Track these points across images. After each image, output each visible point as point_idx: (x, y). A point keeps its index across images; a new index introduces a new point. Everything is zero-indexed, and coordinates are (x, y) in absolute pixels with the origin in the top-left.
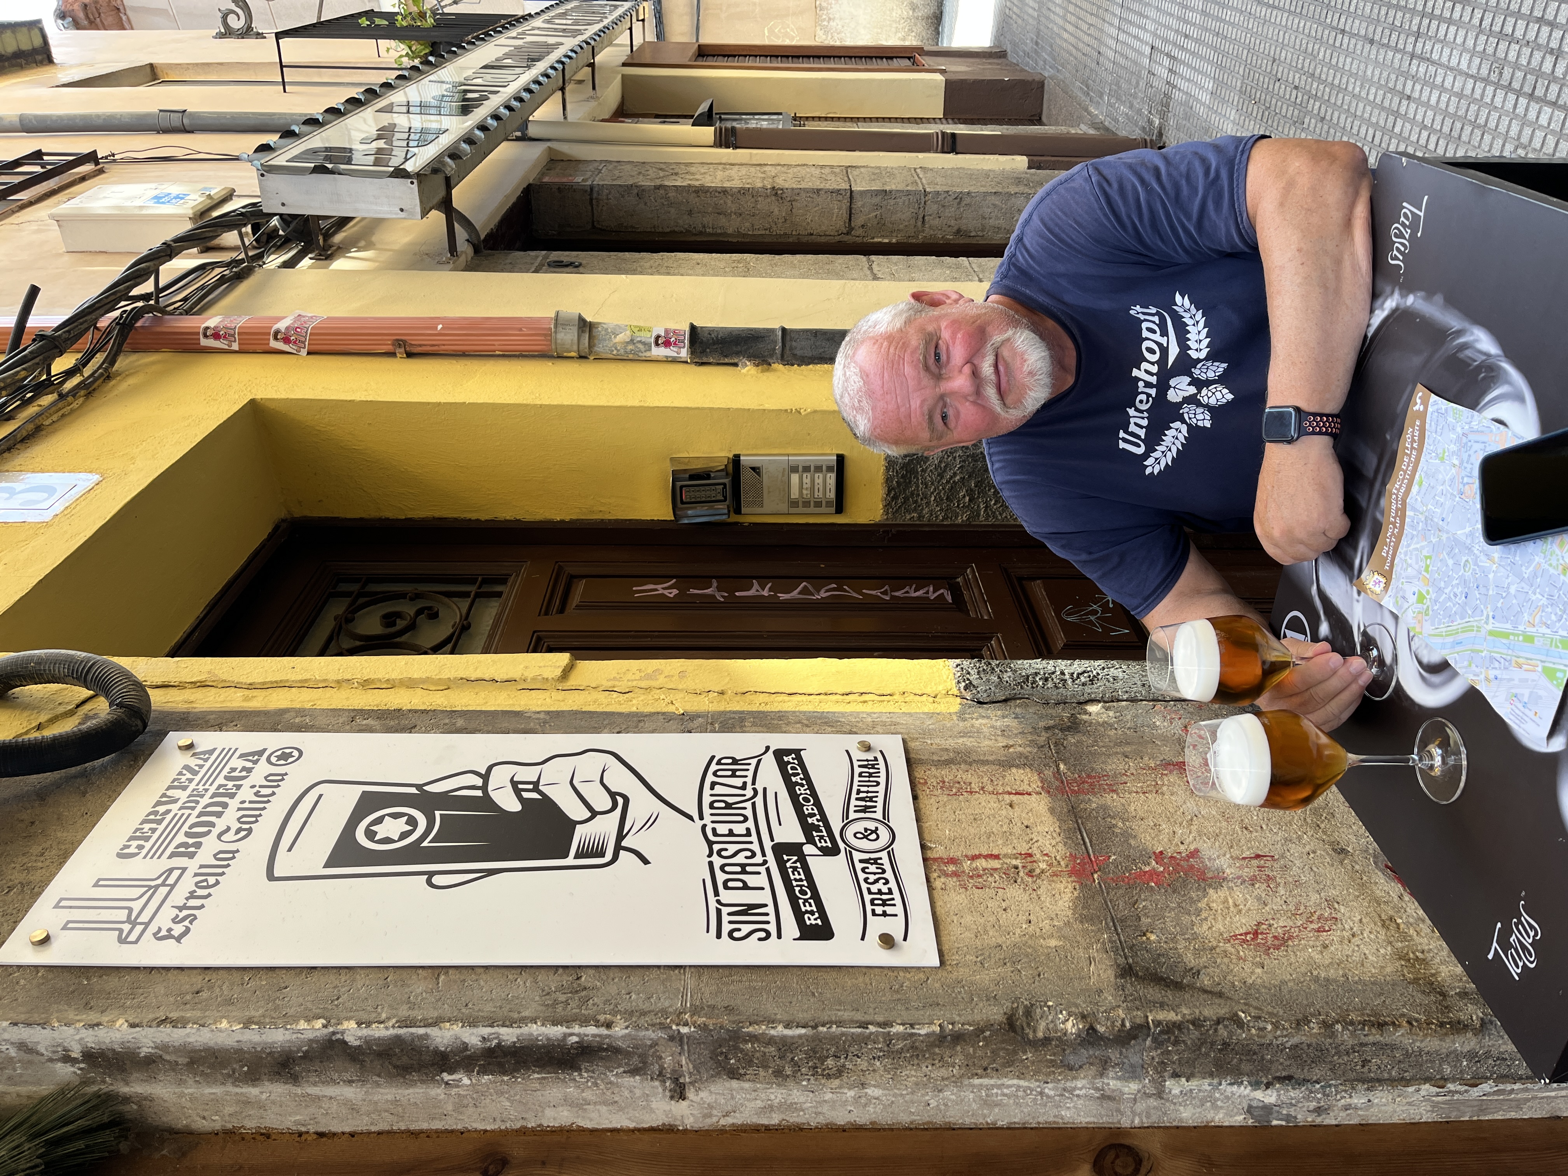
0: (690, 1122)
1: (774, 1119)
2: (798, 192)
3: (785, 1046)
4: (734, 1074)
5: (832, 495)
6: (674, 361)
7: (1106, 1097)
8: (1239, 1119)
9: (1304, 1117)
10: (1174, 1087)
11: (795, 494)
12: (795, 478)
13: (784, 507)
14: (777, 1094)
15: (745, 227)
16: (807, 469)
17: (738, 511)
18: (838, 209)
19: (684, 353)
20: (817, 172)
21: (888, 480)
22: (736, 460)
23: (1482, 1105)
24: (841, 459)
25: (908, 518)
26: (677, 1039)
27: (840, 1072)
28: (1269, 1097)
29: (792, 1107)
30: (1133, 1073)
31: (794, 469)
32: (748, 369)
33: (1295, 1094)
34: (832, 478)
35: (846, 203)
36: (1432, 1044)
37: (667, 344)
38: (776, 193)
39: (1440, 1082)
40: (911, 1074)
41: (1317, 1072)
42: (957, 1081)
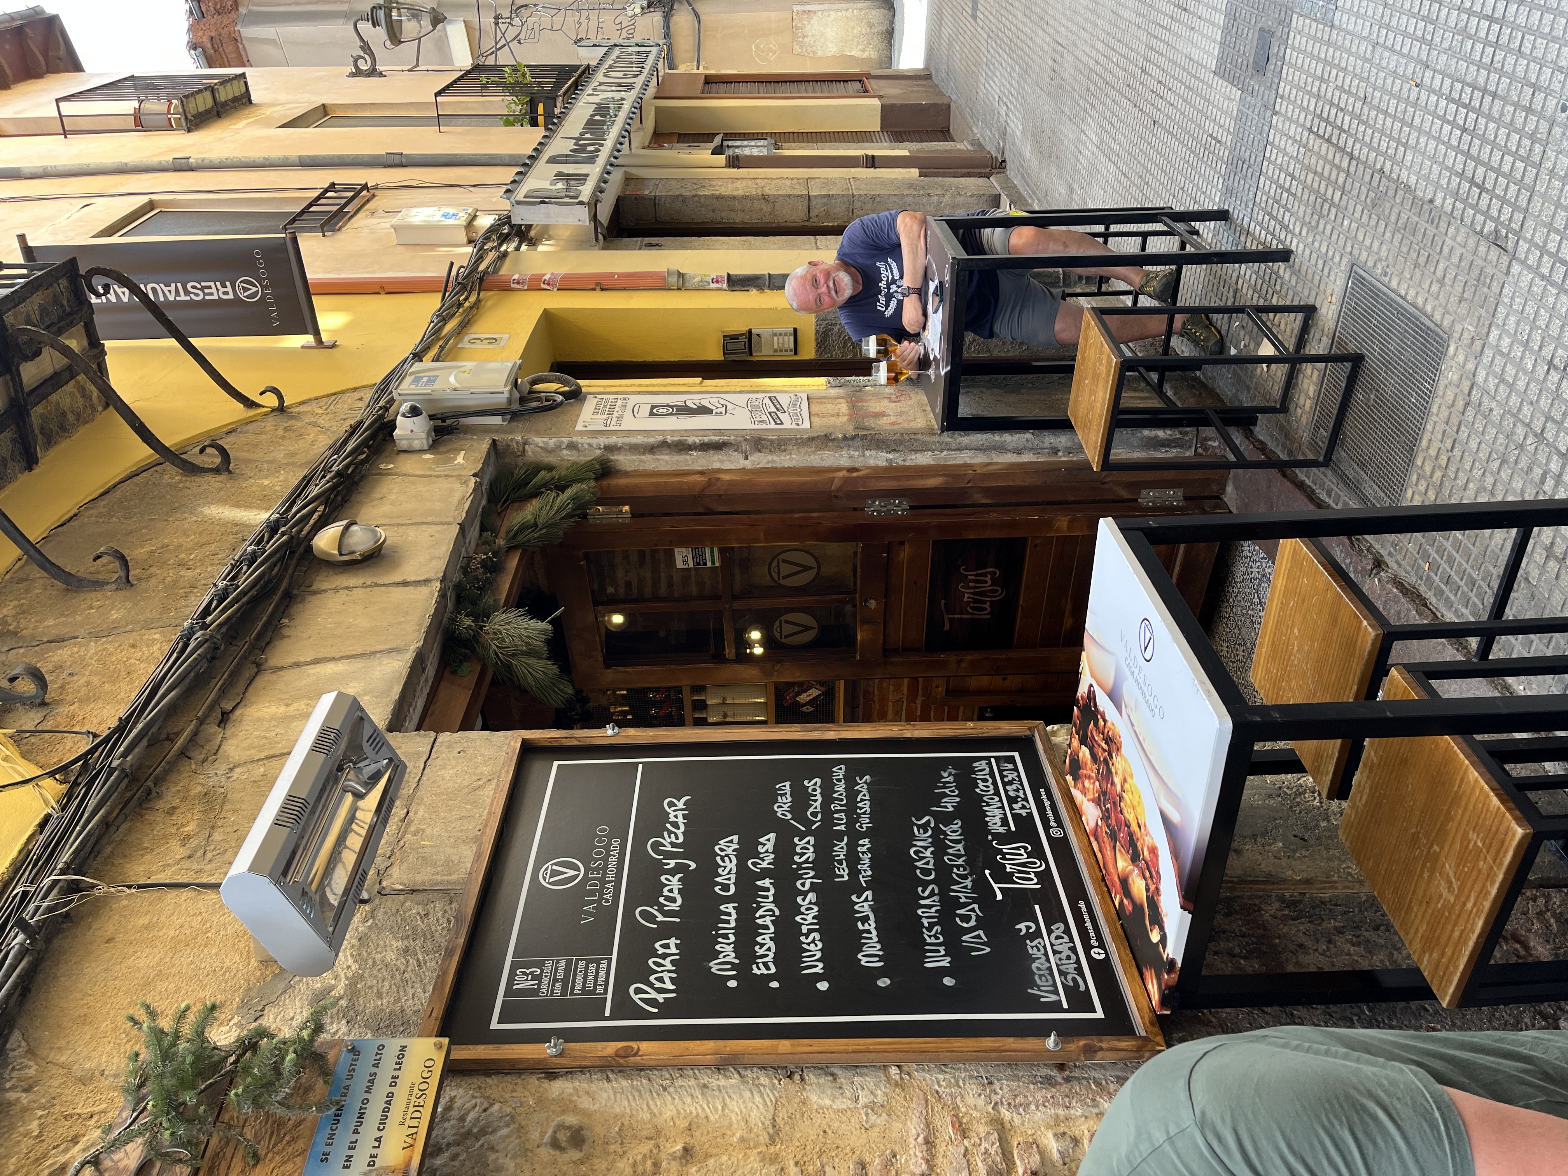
0: (749, 467)
1: (770, 466)
2: (777, 197)
3: (772, 441)
4: (760, 451)
5: (792, 346)
6: (720, 289)
7: (851, 457)
8: (884, 464)
9: (901, 463)
10: (867, 453)
11: (776, 346)
12: (776, 338)
13: (771, 353)
14: (770, 457)
15: (747, 218)
16: (781, 334)
17: (751, 355)
18: (802, 207)
19: (725, 286)
20: (788, 182)
21: (817, 339)
22: (750, 331)
23: (945, 459)
24: (795, 330)
25: (826, 356)
26: (746, 440)
27: (785, 450)
28: (891, 456)
29: (773, 461)
30: (856, 450)
31: (775, 335)
32: (754, 292)
33: (897, 455)
34: (792, 338)
35: (806, 202)
36: (928, 439)
37: (717, 282)
38: (765, 198)
39: (933, 451)
40: (803, 450)
41: (901, 448)
42: (814, 453)
